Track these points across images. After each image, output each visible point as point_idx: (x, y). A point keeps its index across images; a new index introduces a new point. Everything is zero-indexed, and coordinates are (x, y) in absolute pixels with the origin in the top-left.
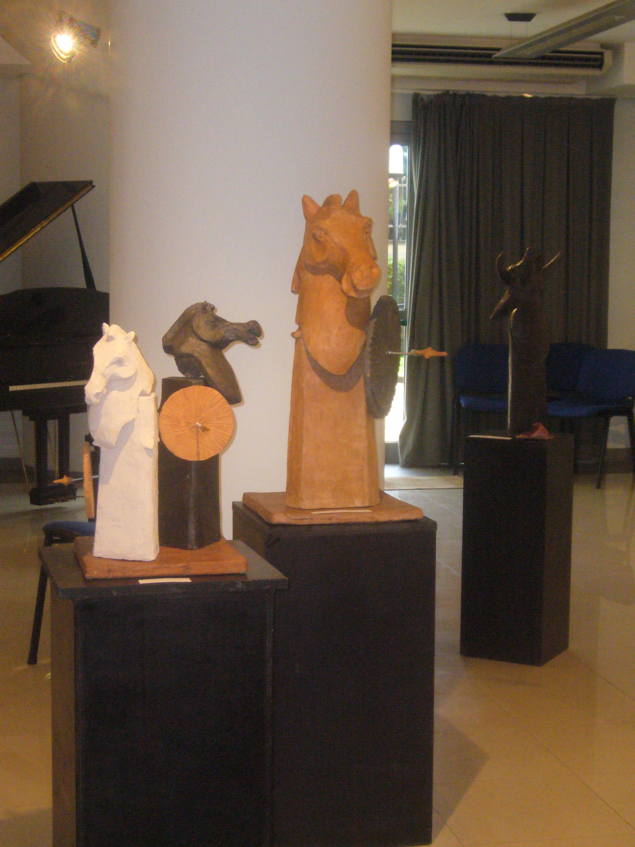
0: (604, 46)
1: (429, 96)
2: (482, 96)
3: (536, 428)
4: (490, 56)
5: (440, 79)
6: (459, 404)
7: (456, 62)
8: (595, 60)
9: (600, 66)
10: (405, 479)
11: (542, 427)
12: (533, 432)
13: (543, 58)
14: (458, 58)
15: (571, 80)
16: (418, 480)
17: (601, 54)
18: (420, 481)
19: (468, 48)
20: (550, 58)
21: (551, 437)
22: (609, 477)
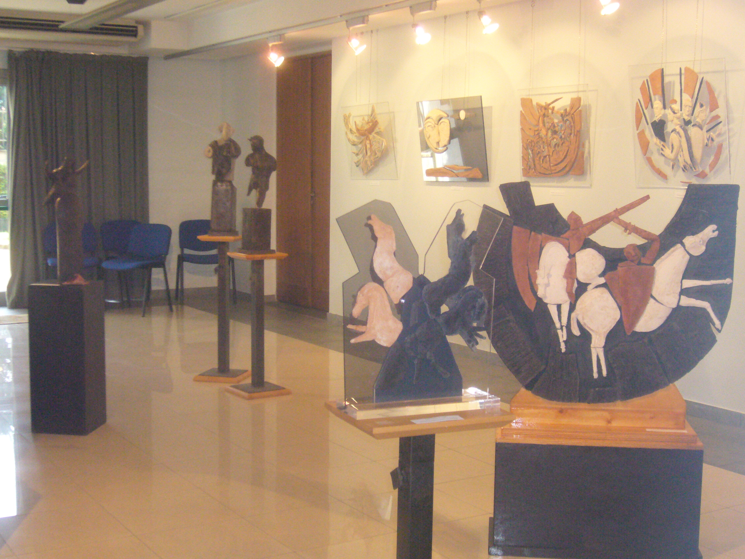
0: (138, 22)
1: (19, 52)
2: (57, 53)
3: (76, 278)
4: (57, 26)
5: (27, 41)
6: (47, 264)
7: (47, 30)
8: (132, 31)
9: (135, 36)
10: (10, 317)
11: (80, 276)
12: (74, 280)
13: (97, 28)
14: (49, 28)
15: (117, 44)
16: (19, 317)
17: (136, 27)
18: (20, 317)
19: (49, 21)
20: (101, 29)
21: (87, 283)
22: (154, 308)
